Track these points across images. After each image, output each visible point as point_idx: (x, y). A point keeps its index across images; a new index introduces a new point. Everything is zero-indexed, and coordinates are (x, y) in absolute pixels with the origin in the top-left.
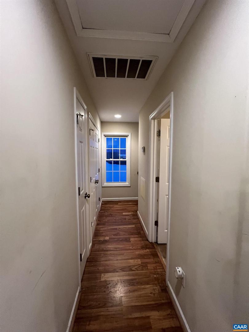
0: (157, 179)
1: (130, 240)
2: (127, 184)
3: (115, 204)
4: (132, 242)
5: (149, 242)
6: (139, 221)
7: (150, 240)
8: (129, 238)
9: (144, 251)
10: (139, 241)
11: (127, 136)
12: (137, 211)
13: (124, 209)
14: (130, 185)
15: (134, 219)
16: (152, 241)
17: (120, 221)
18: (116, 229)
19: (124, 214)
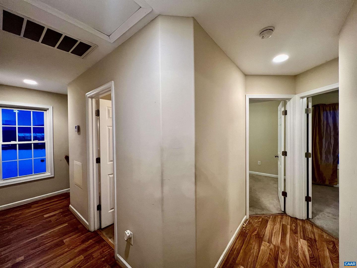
0: (98, 160)
1: (64, 242)
2: (48, 174)
3: (26, 208)
4: (66, 244)
5: (91, 232)
6: (73, 216)
7: (92, 229)
8: (62, 241)
9: (85, 245)
10: (77, 237)
11: (46, 110)
12: (68, 206)
13: (43, 210)
14: (53, 176)
15: (65, 216)
16: (95, 230)
17: (41, 227)
18: (36, 240)
19: (45, 216)
